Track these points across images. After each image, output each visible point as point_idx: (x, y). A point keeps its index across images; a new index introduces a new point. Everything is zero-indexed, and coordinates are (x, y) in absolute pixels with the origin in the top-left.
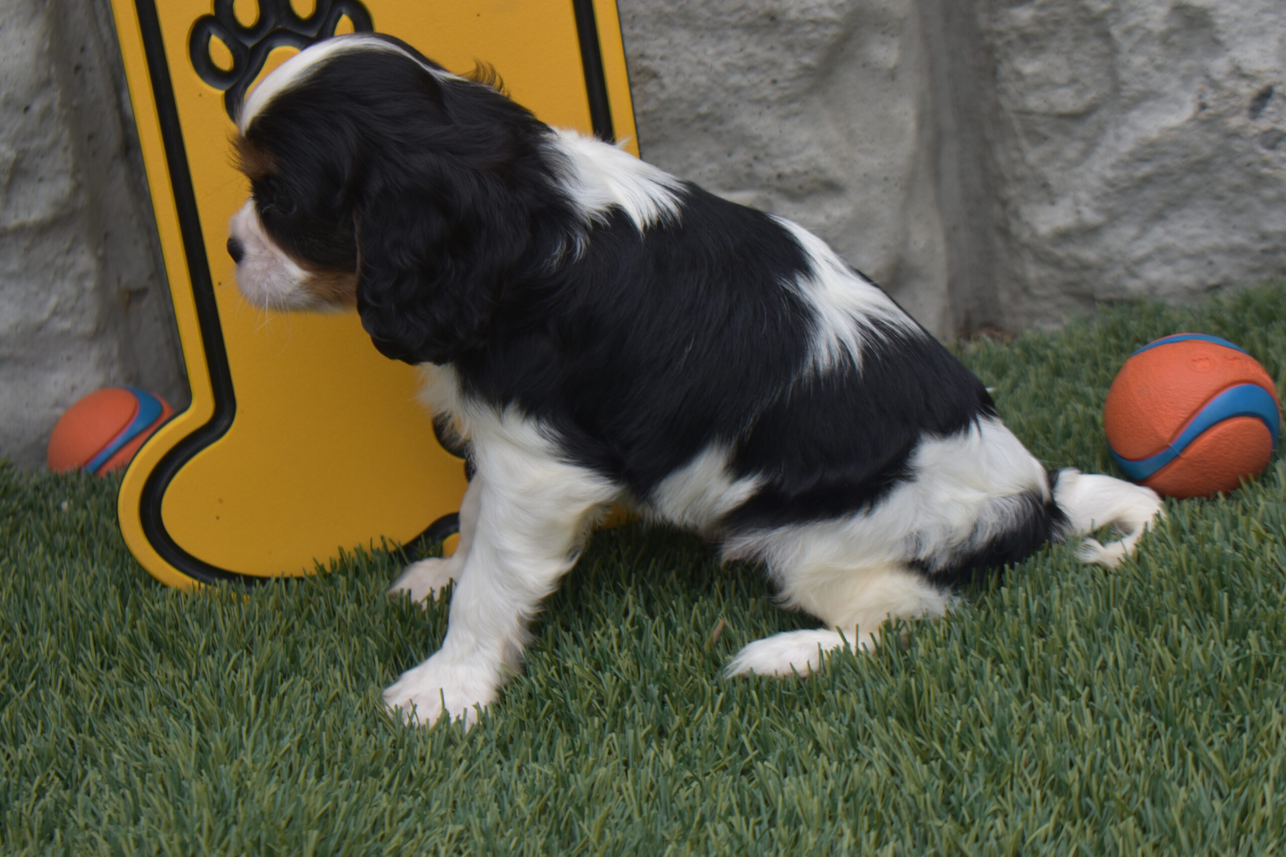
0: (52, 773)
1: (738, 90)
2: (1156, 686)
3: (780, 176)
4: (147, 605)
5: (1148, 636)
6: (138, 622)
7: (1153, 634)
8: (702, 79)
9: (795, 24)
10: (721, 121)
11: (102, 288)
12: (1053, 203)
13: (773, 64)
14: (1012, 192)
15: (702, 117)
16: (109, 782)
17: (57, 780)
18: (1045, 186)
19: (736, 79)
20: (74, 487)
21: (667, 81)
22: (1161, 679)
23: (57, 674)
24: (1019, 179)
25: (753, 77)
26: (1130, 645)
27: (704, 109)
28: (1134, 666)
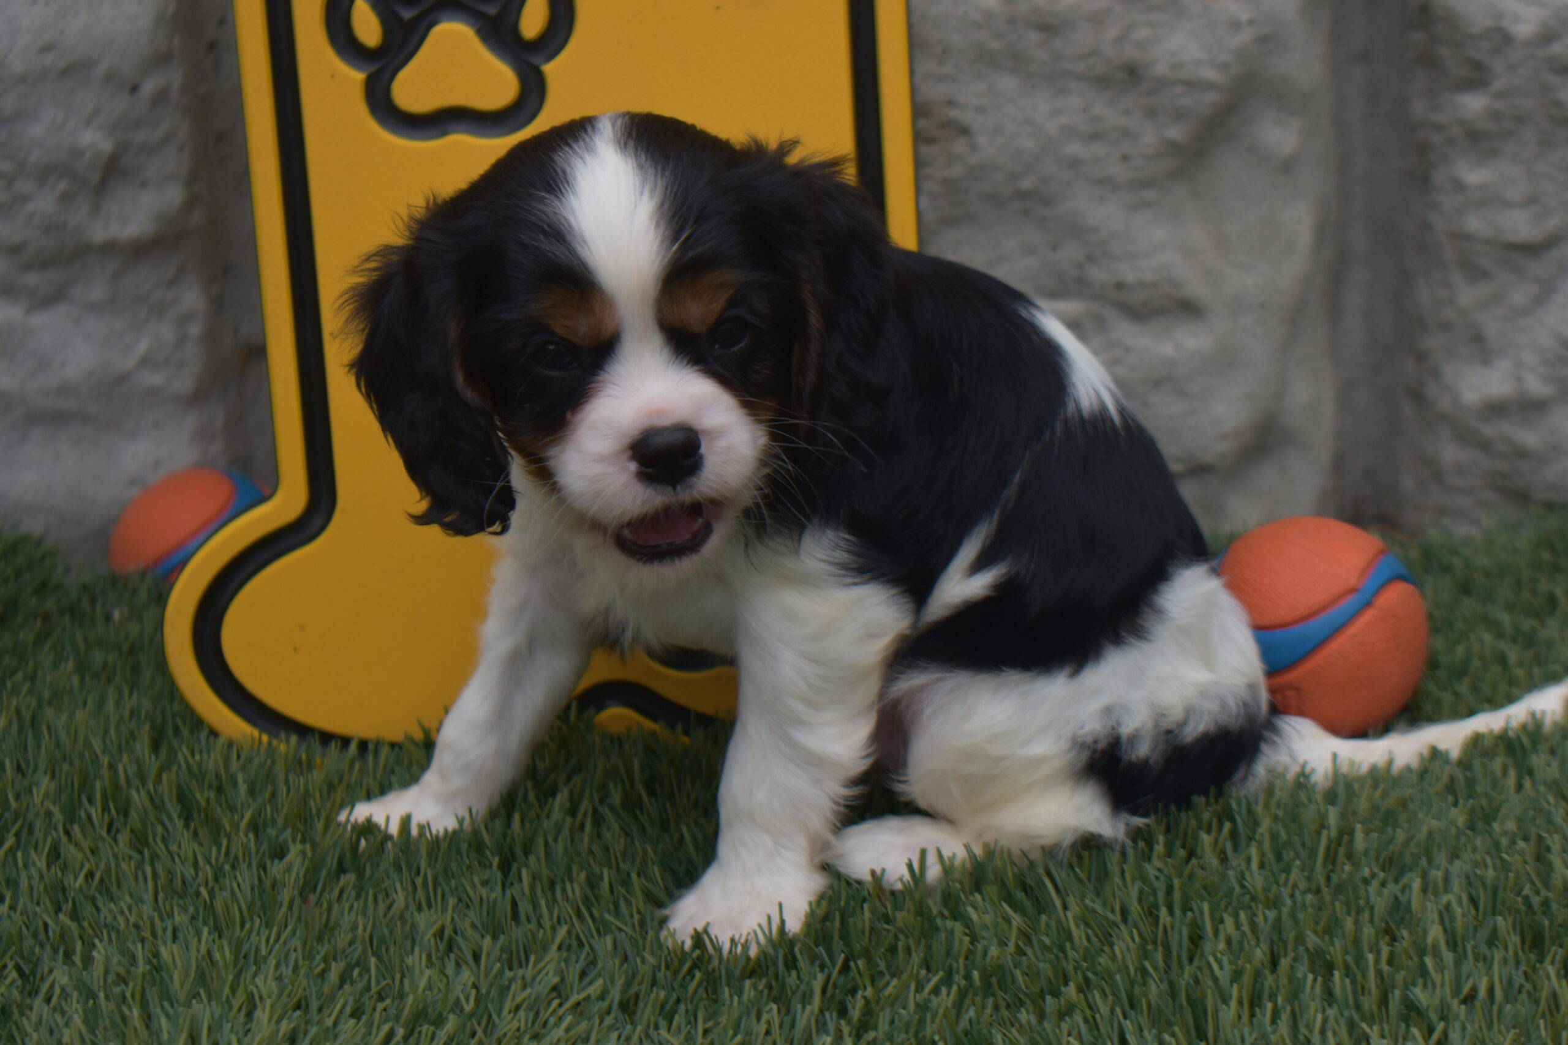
0: (11, 965)
1: (1074, 163)
2: (1543, 1033)
3: (1120, 286)
4: (183, 754)
5: (1541, 961)
6: (164, 776)
7: (1548, 959)
8: (1027, 144)
9: (1162, 83)
10: (1047, 202)
11: (211, 336)
12: (1486, 362)
13: (1126, 134)
14: (1433, 342)
15: (1023, 195)
16: (77, 988)
17: (14, 975)
18: (1478, 339)
19: (1074, 149)
20: (134, 592)
21: (981, 140)
22: (1552, 1024)
23: (46, 834)
24: (1445, 327)
25: (1098, 149)
26: (1514, 972)
27: (1027, 184)
28: (1516, 1000)
